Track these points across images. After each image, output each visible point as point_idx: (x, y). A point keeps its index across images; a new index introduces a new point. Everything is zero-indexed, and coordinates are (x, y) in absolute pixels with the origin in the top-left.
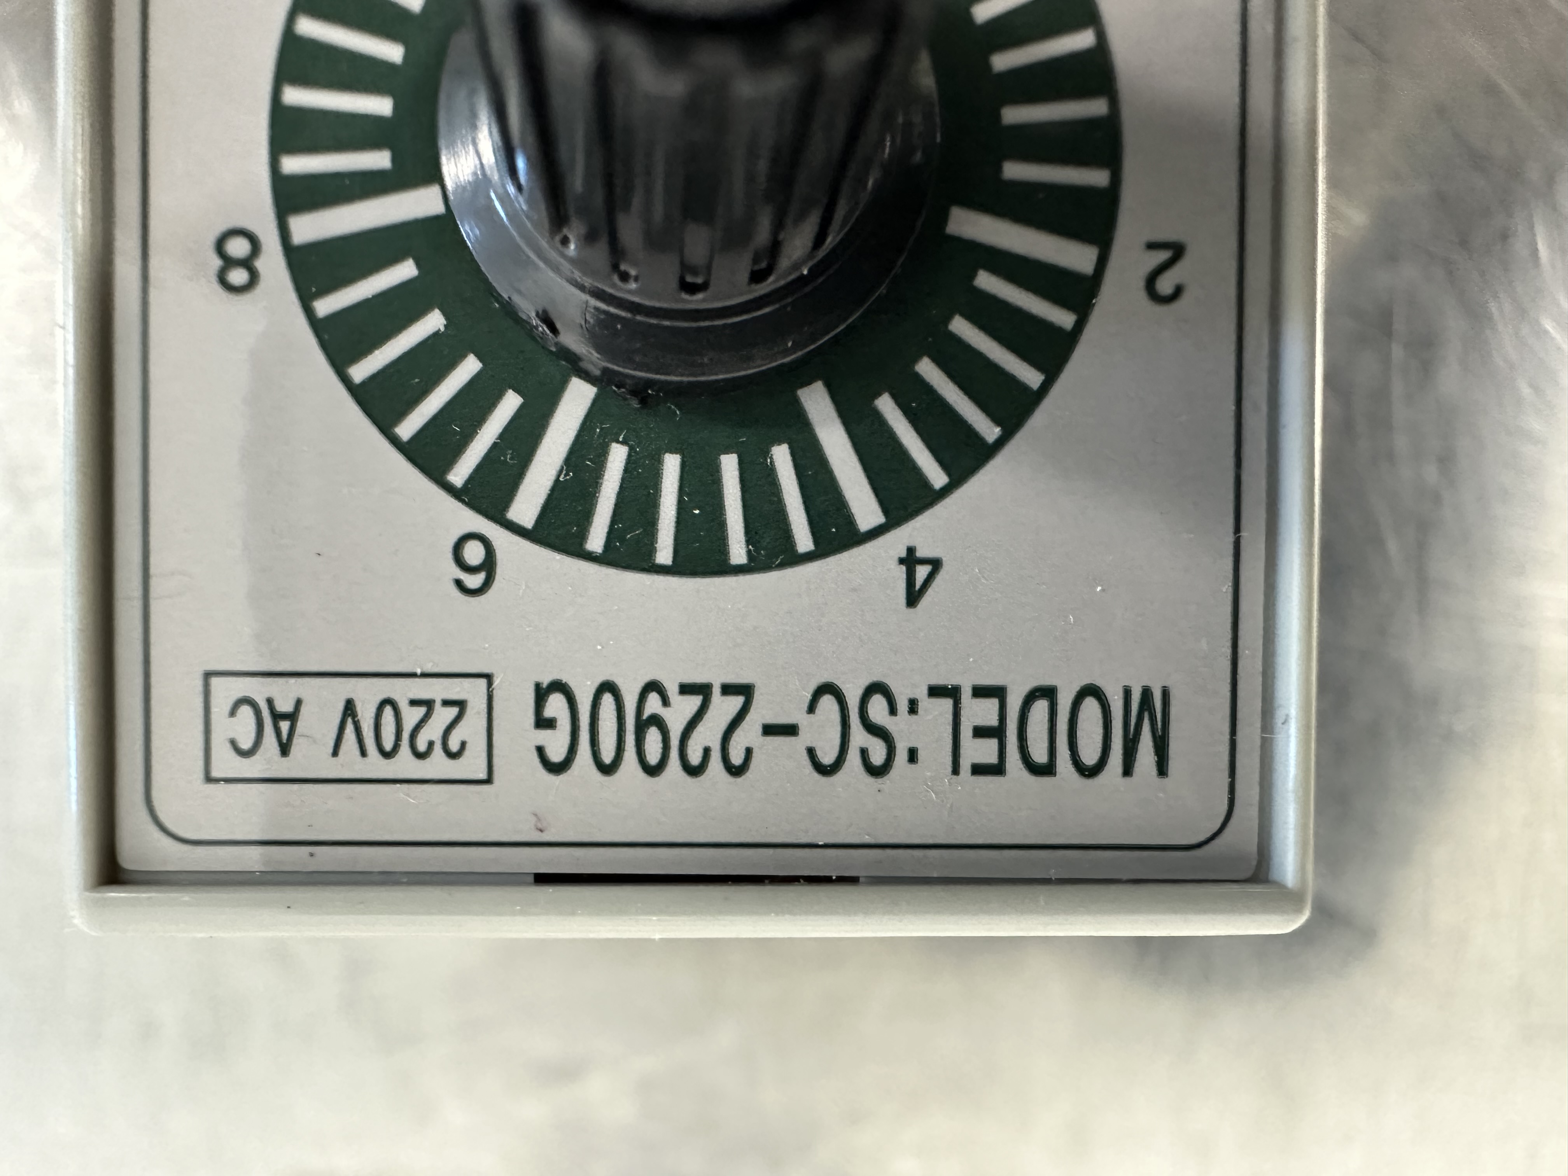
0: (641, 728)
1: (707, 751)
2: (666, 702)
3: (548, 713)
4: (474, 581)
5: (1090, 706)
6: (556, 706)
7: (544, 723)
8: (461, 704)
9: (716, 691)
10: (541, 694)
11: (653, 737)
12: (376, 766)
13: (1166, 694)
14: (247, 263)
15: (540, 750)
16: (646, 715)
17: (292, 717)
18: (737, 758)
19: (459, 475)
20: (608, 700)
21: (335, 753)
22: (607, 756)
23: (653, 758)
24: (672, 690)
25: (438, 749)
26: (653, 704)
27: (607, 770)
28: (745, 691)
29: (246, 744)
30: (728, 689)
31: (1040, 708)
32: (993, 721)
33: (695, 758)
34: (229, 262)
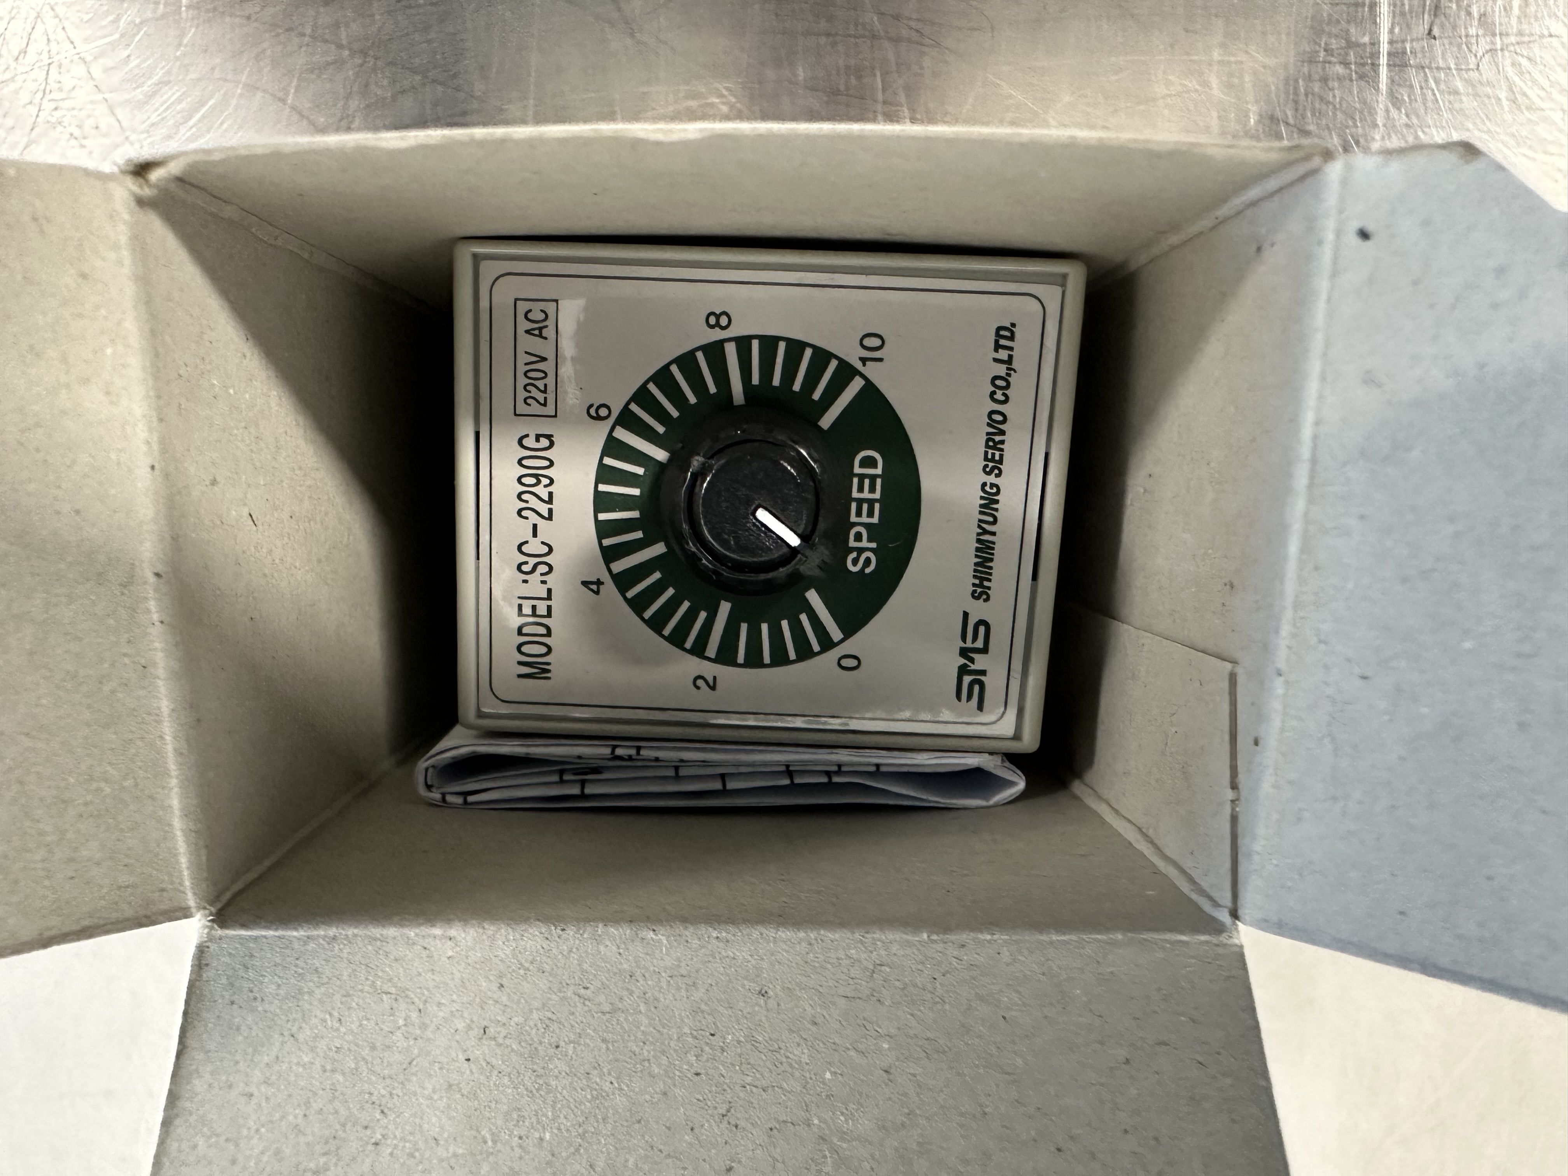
0: (536, 476)
1: (527, 502)
2: (545, 486)
3: (541, 439)
4: (593, 412)
5: (544, 650)
6: (544, 442)
7: (538, 438)
8: (545, 405)
9: (550, 506)
10: (549, 437)
11: (533, 481)
12: (522, 368)
13: (549, 678)
14: (718, 324)
15: (527, 436)
16: (540, 478)
17: (540, 336)
18: (524, 513)
19: (634, 407)
20: (547, 463)
21: (526, 353)
22: (524, 462)
23: (524, 480)
24: (550, 489)
25: (528, 395)
26: (545, 481)
27: (520, 462)
28: (550, 518)
29: (530, 316)
30: (550, 511)
31: (543, 631)
32: (538, 613)
33: (524, 497)
34: (718, 317)
